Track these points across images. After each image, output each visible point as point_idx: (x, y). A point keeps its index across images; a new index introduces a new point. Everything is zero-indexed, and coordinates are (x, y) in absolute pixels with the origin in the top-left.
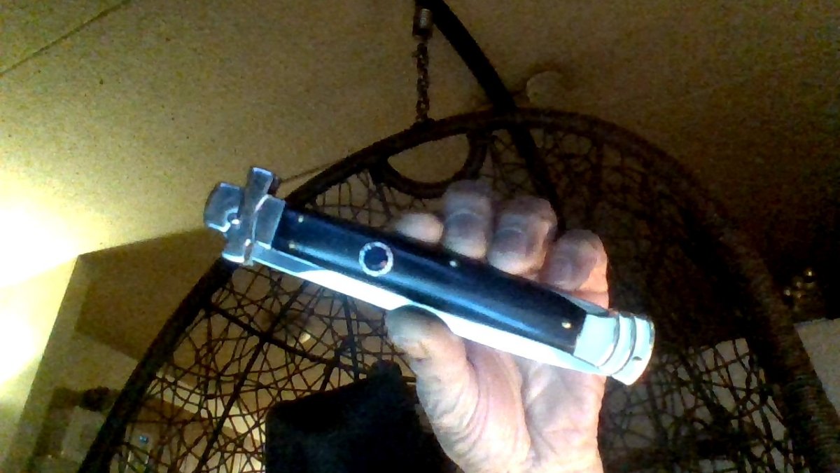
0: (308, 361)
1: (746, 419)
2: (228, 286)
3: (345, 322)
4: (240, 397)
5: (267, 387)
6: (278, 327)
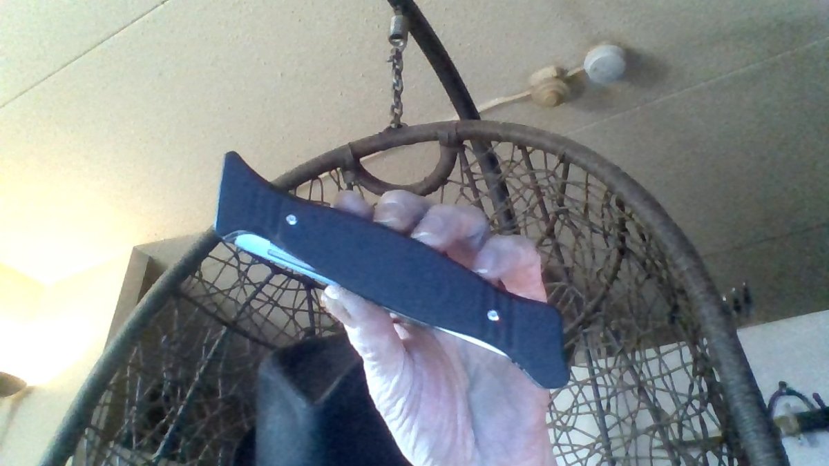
1: (686, 423)
2: (197, 274)
3: (306, 315)
6: (243, 315)
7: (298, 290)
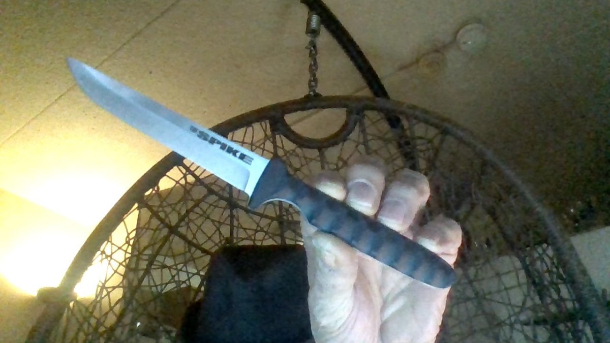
0: (200, 252)
2: (156, 188)
4: (150, 272)
5: (170, 268)
6: (183, 224)
7: (225, 209)
